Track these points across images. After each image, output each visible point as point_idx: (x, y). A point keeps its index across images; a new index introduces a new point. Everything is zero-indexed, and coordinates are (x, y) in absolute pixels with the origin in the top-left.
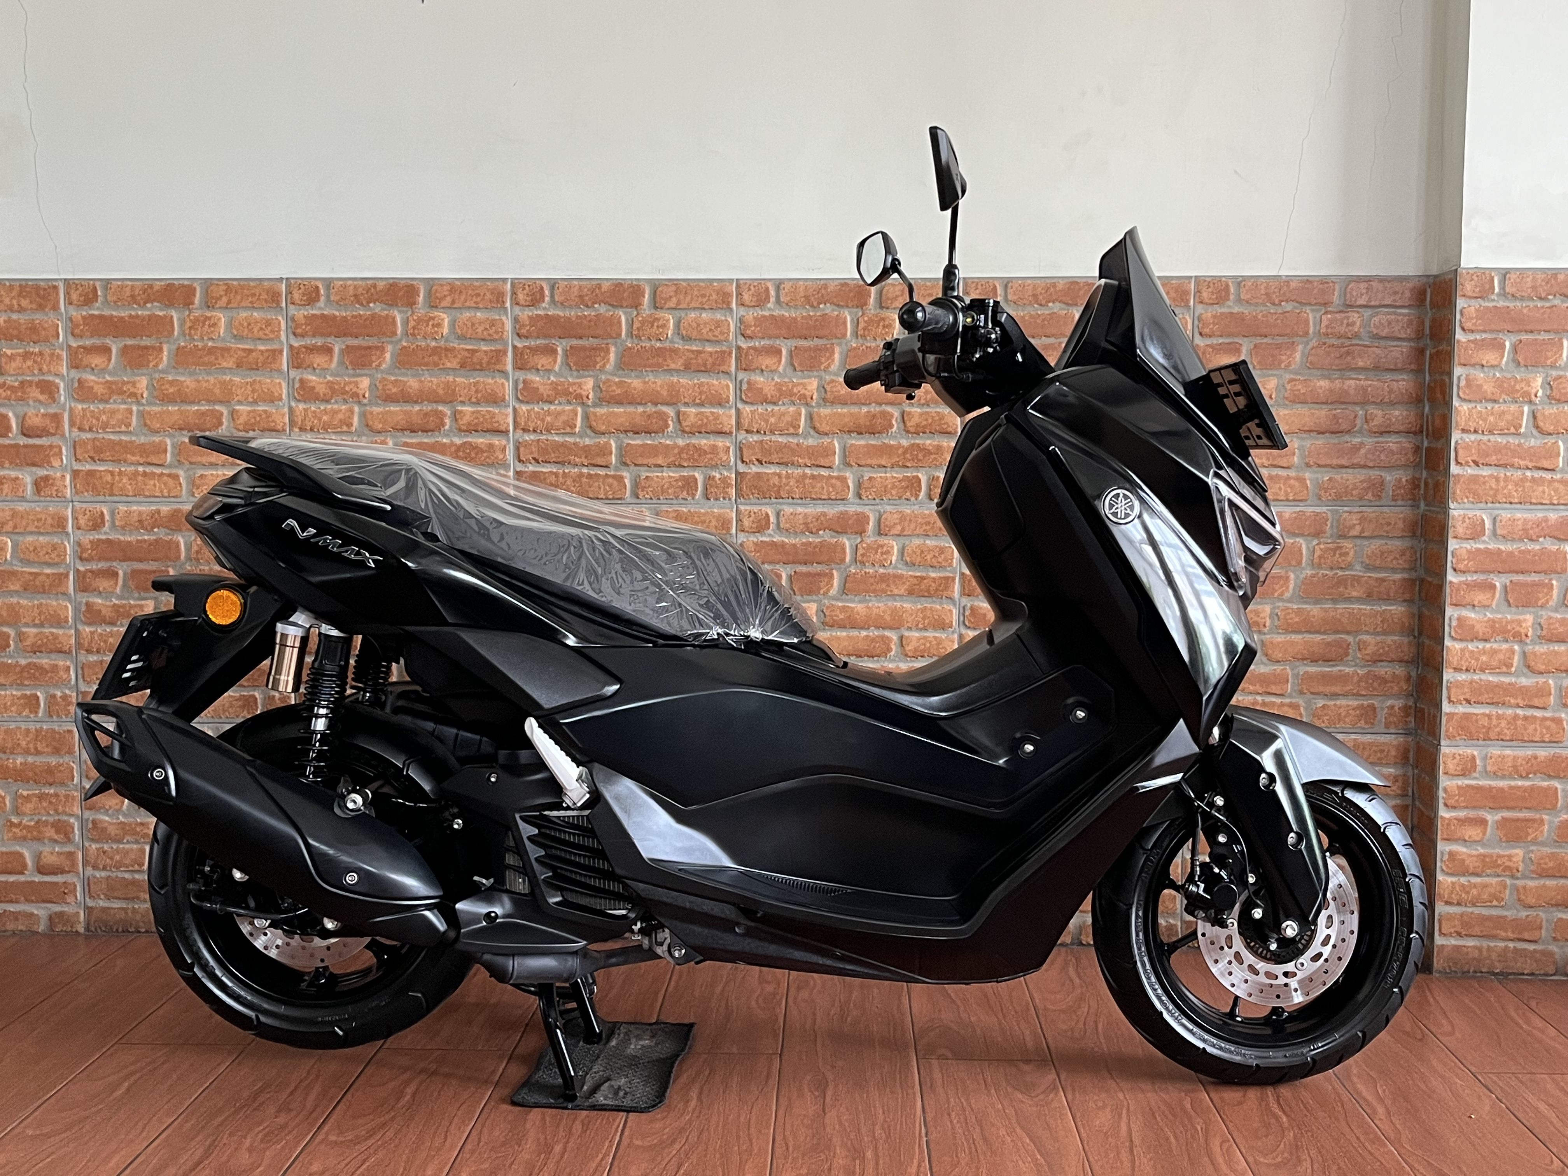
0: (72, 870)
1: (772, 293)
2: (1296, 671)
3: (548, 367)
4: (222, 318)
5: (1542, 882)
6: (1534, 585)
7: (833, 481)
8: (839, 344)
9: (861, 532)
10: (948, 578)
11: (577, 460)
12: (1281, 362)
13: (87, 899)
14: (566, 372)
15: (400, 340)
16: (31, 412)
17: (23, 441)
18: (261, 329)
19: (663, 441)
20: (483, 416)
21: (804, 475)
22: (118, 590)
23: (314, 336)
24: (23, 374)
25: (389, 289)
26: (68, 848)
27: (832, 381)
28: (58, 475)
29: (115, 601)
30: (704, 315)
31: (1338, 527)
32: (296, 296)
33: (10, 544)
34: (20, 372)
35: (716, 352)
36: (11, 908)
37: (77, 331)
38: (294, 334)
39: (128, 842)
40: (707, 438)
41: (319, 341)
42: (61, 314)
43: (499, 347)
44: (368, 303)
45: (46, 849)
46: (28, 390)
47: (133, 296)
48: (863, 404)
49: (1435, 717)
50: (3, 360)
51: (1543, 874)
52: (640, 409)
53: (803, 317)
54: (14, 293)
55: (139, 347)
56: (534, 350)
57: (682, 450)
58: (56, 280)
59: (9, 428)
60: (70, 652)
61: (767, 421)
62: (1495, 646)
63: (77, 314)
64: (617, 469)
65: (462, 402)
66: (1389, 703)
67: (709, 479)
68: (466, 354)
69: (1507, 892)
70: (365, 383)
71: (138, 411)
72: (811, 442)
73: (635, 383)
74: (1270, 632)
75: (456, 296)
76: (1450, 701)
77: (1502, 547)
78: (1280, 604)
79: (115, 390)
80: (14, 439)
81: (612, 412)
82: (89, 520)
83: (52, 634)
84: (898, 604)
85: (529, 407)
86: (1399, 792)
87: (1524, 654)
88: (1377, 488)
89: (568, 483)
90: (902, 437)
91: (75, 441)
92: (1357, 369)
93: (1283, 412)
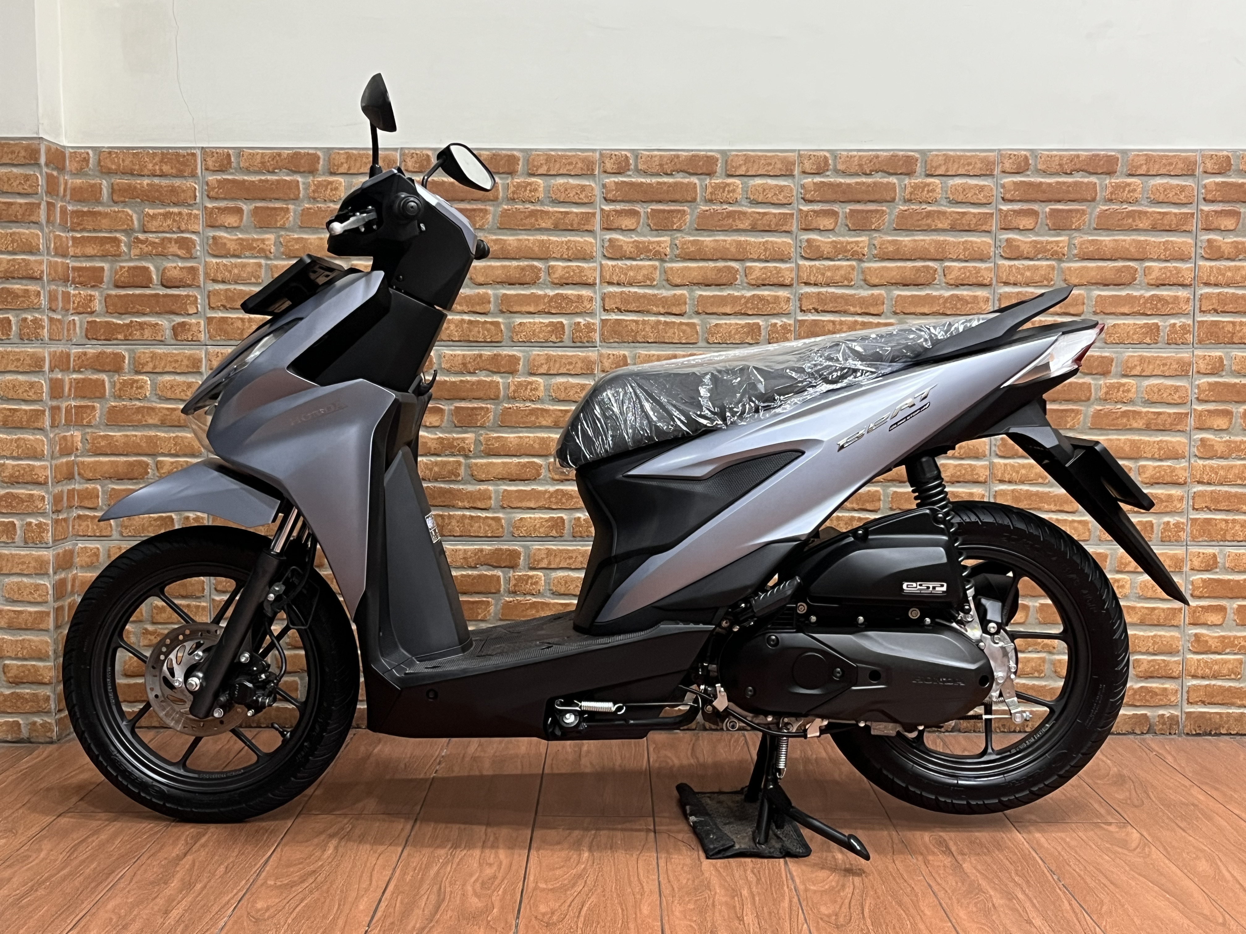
1: (831, 162)
3: (632, 227)
4: (342, 183)
8: (889, 208)
11: (655, 309)
14: (648, 232)
15: (501, 204)
16: (170, 265)
17: (162, 291)
19: (731, 292)
20: (574, 271)
24: (163, 232)
27: (882, 240)
28: (194, 321)
30: (769, 181)
33: (149, 382)
34: (161, 229)
35: (780, 213)
37: (212, 194)
40: (770, 290)
42: (198, 178)
43: (588, 210)
46: (169, 245)
47: (263, 163)
48: (909, 260)
50: (146, 219)
52: (711, 264)
53: (857, 184)
54: (157, 159)
55: (268, 208)
56: (619, 213)
57: (749, 300)
58: (194, 148)
59: (150, 280)
61: (823, 274)
63: (213, 179)
64: (690, 317)
65: (556, 259)
68: (559, 216)
71: (266, 264)
72: (863, 293)
73: (708, 241)
75: (552, 165)
79: (246, 246)
80: (155, 289)
81: (686, 267)
85: (614, 263)
89: (647, 329)
90: (942, 288)
91: (209, 292)
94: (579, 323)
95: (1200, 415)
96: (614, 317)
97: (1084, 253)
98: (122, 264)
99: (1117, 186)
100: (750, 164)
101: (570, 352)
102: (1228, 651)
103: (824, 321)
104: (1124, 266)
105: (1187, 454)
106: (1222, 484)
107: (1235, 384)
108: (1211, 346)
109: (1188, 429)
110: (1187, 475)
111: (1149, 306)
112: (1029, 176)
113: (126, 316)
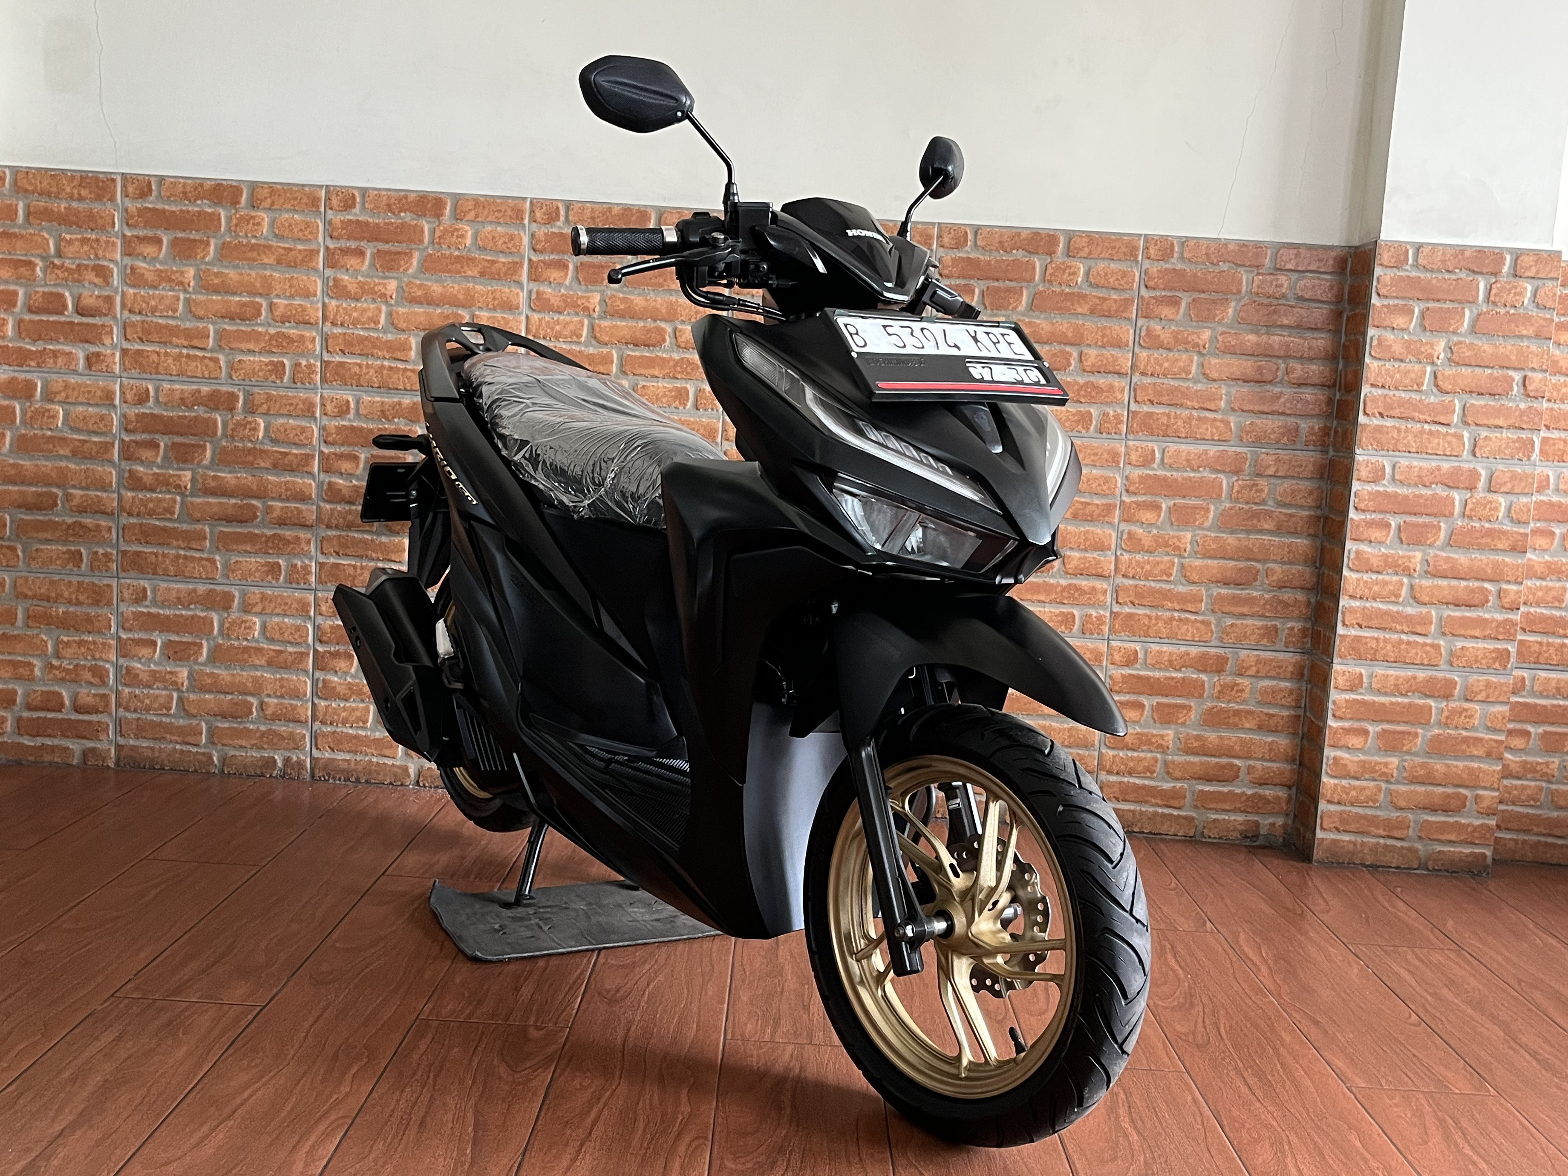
2: (1209, 592)
3: (561, 281)
4: (265, 218)
5: (1412, 787)
6: (1425, 525)
12: (1216, 315)
13: (119, 738)
14: (575, 285)
15: (427, 248)
16: (86, 293)
17: (77, 319)
18: (301, 230)
19: (660, 354)
20: (499, 322)
22: (159, 460)
23: (348, 239)
24: (80, 258)
25: (419, 201)
26: (102, 691)
28: (109, 352)
29: (156, 470)
31: (1255, 466)
32: (335, 201)
33: (61, 412)
34: (77, 255)
36: (49, 742)
37: (131, 222)
38: (331, 237)
39: (158, 688)
41: (353, 244)
42: (117, 205)
43: (517, 260)
44: (400, 211)
45: (83, 691)
46: (85, 272)
47: (184, 193)
49: (1330, 638)
50: (63, 244)
51: (1414, 780)
52: (641, 324)
54: (75, 183)
55: (188, 240)
56: (549, 264)
57: (677, 363)
58: (114, 173)
59: (65, 307)
60: (112, 514)
62: (1387, 578)
63: (133, 206)
65: (480, 308)
66: (1289, 625)
67: (699, 391)
68: (486, 264)
69: (1382, 795)
70: (392, 285)
71: (185, 298)
73: (638, 300)
74: (1190, 556)
75: (480, 211)
76: (1344, 624)
77: (1399, 491)
78: (1200, 532)
79: (165, 278)
80: (70, 317)
81: (615, 325)
82: (135, 395)
83: (97, 496)
85: (541, 316)
86: (1293, 704)
87: (1412, 587)
88: (1293, 433)
91: (125, 322)
92: (1282, 326)
93: (1214, 361)
95: (1129, 508)
98: (37, 289)
99: (1058, 268)
102: (1145, 748)
104: (1060, 351)
105: (1113, 547)
106: (1147, 579)
107: (1165, 479)
108: (1144, 438)
109: (1116, 521)
110: (1112, 567)
111: (1083, 393)
112: (967, 252)
113: (40, 343)
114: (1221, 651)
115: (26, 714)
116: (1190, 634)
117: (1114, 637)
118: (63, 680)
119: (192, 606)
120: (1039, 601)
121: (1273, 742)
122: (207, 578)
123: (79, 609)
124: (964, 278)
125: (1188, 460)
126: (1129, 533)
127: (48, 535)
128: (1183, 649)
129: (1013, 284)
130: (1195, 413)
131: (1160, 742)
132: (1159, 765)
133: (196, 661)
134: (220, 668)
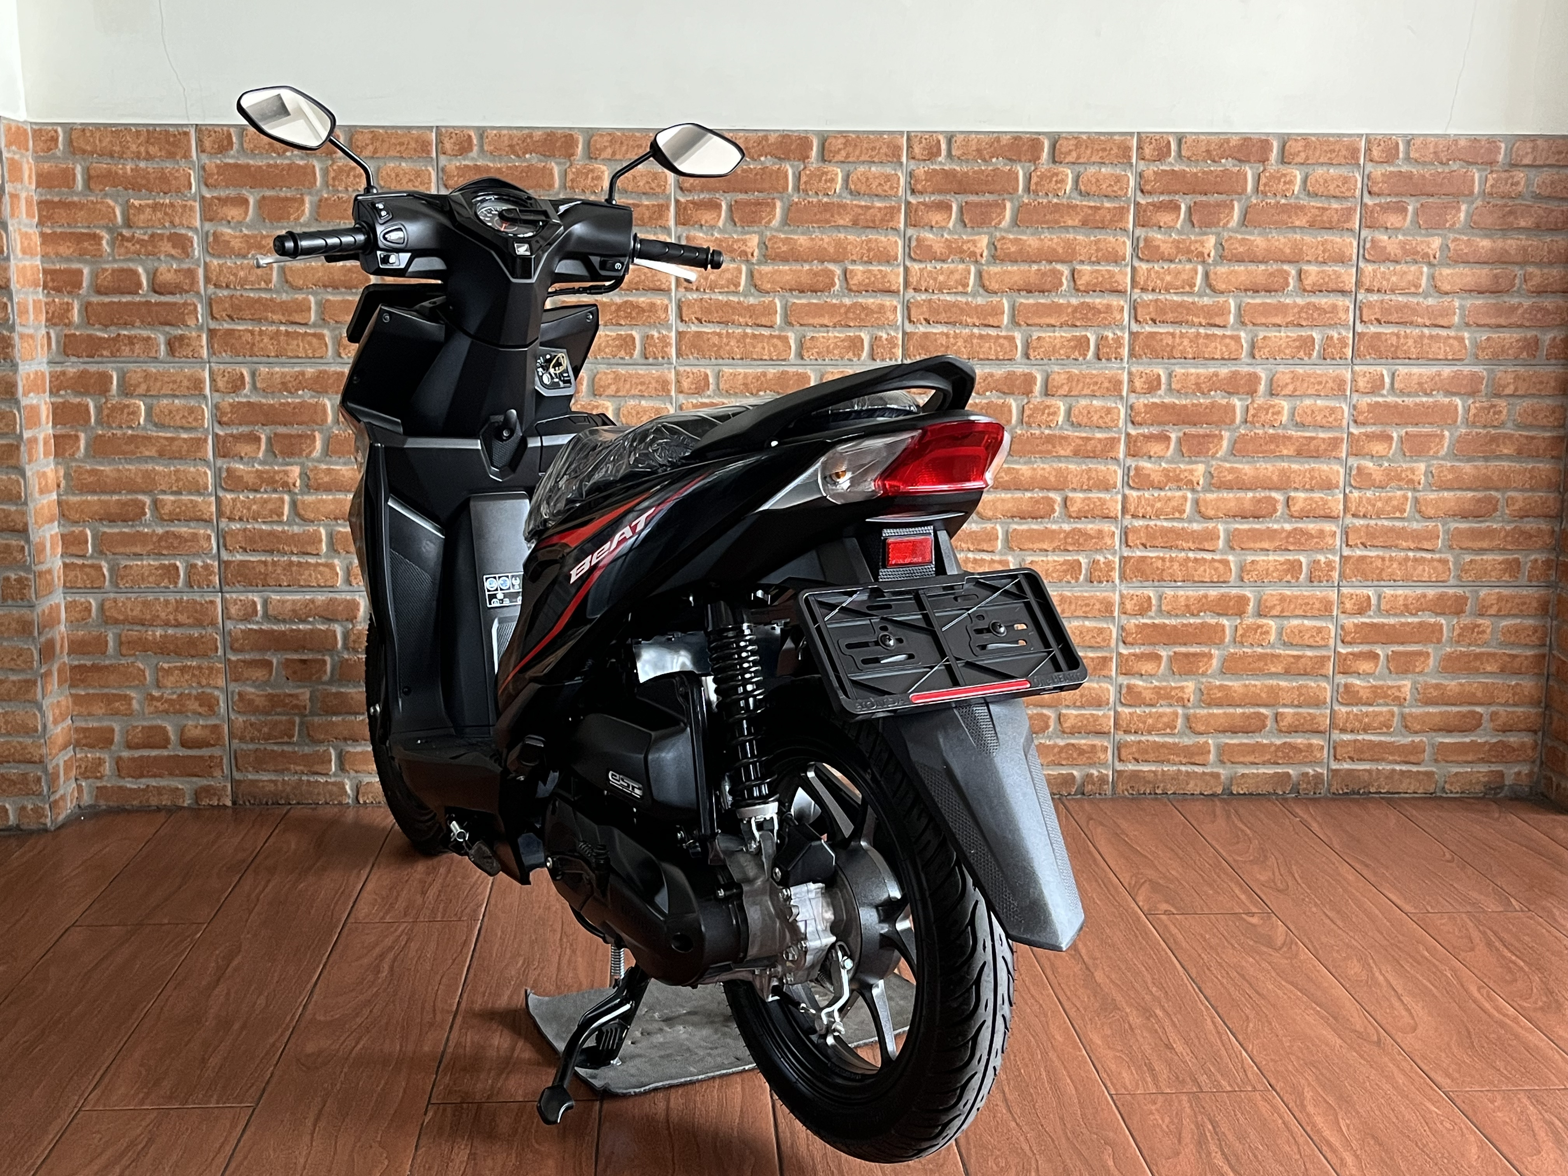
0: (218, 742)
1: (944, 146)
2: (1446, 527)
3: (712, 223)
7: (1001, 341)
8: (1011, 200)
9: (1028, 393)
10: (1114, 438)
11: (741, 320)
12: (1447, 221)
13: (235, 773)
14: (730, 227)
16: (163, 268)
17: (154, 298)
18: (410, 180)
19: (829, 300)
20: (645, 274)
21: (972, 335)
22: (261, 455)
24: (153, 227)
25: (546, 139)
26: (211, 721)
27: (1003, 238)
28: (194, 334)
29: (258, 467)
30: (873, 169)
31: (1493, 385)
32: (448, 145)
33: (143, 407)
34: (150, 224)
35: (886, 207)
36: (153, 782)
37: (210, 181)
38: (446, 186)
39: (277, 714)
40: (874, 297)
42: (192, 162)
43: (661, 202)
44: (524, 153)
45: (190, 723)
46: (160, 243)
48: (1034, 262)
50: (131, 211)
52: (807, 267)
53: (974, 172)
54: (142, 139)
55: (278, 199)
56: (698, 205)
57: (849, 309)
58: (187, 125)
59: (139, 285)
60: (211, 520)
61: (935, 279)
63: (211, 163)
64: (781, 329)
66: (1533, 557)
67: (876, 339)
71: (279, 267)
72: (980, 301)
73: (802, 240)
74: (1424, 490)
75: (617, 146)
78: (1435, 462)
79: (254, 244)
80: (144, 296)
81: (778, 270)
82: (228, 382)
83: (191, 501)
84: (1063, 465)
86: (1538, 642)
88: (1531, 346)
89: (732, 343)
90: (1072, 296)
91: (210, 299)
92: (1519, 229)
93: (1446, 271)
94: (653, 336)
95: (1358, 441)
96: (694, 328)
97: (1233, 255)
98: (105, 266)
99: (1272, 177)
100: (850, 149)
101: (642, 370)
102: (1381, 701)
103: (935, 334)
104: (1275, 270)
105: (1341, 484)
106: (1379, 518)
107: (1396, 406)
108: (1372, 361)
109: (1344, 455)
110: (1341, 507)
111: (1303, 315)
112: (1170, 163)
113: (112, 328)
114: (1460, 591)
115: (126, 754)
116: (1426, 574)
117: (1345, 583)
118: (167, 712)
119: (311, 619)
120: (1262, 550)
121: (1517, 684)
122: (325, 586)
123: (179, 632)
124: (1169, 193)
125: (1419, 384)
126: (1358, 468)
127: (138, 550)
128: (1419, 591)
129: (1223, 197)
130: (1426, 331)
131: (1397, 694)
132: (1395, 720)
133: (319, 681)
134: (347, 686)
